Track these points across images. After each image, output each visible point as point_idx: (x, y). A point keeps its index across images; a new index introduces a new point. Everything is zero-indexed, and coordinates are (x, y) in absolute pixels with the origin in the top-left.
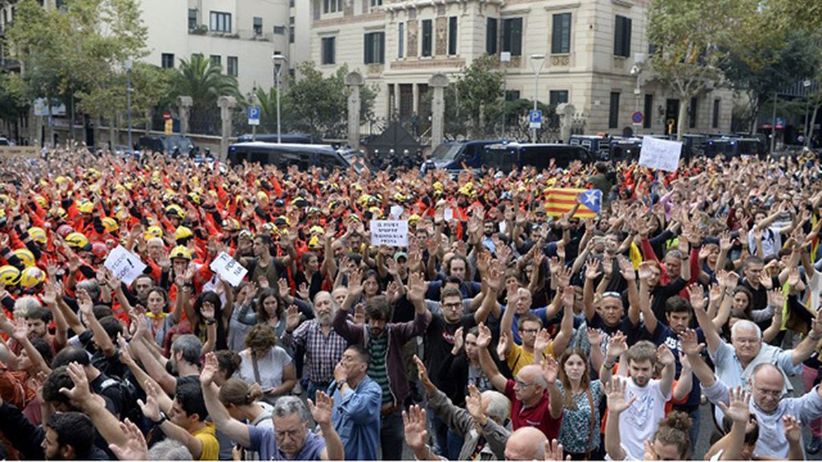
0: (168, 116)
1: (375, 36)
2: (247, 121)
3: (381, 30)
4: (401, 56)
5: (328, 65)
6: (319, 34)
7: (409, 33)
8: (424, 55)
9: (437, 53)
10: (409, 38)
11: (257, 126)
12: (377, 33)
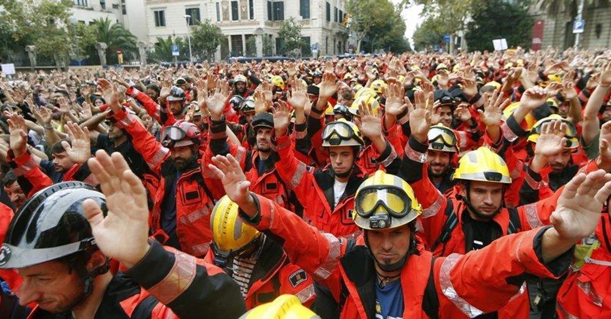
0: (120, 52)
1: (192, 11)
2: (171, 54)
3: (197, 7)
4: (218, 20)
5: (160, 27)
6: (152, 9)
7: (223, 8)
8: (234, 19)
9: (242, 18)
10: (223, 11)
11: (178, 57)
12: (194, 9)
